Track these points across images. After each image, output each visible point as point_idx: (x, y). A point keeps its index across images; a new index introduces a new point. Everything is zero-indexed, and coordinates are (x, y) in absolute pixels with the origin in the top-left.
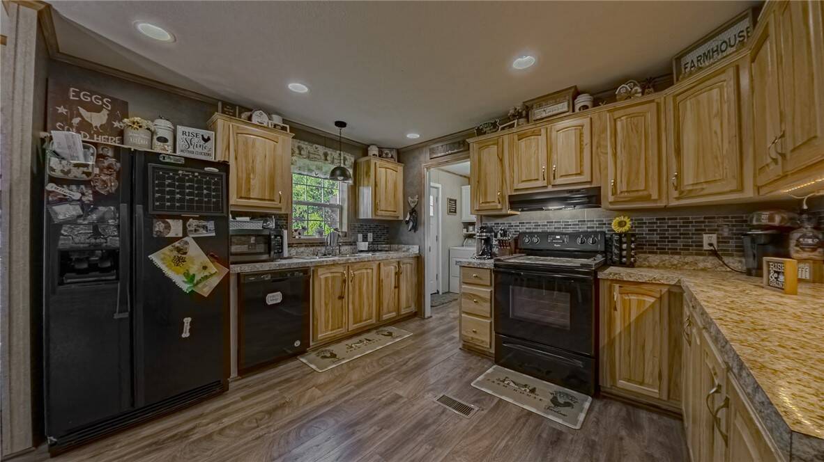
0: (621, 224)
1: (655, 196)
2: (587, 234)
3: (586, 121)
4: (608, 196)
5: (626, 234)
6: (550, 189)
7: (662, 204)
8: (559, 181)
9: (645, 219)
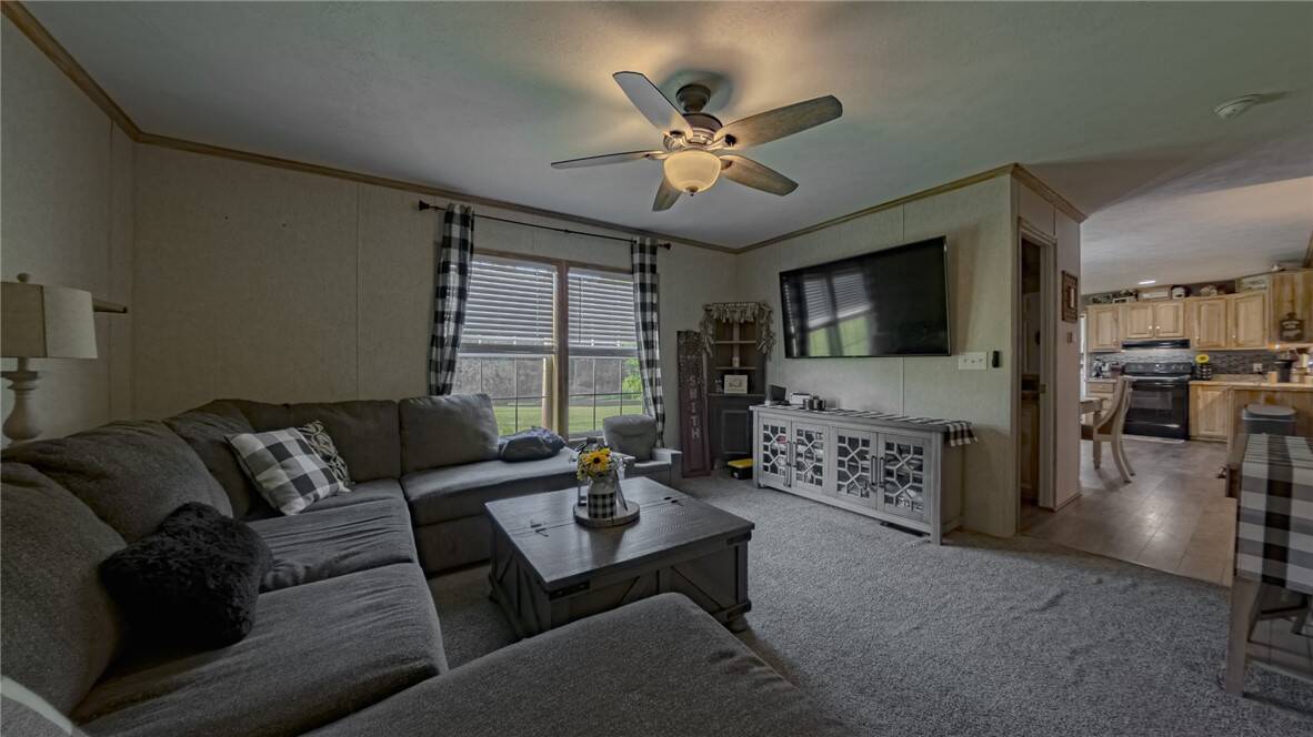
0: (1202, 358)
1: (1223, 344)
2: (1178, 364)
3: (1181, 305)
4: (1194, 344)
5: (1206, 364)
6: (1155, 339)
7: (1228, 349)
8: (1161, 335)
9: (1218, 355)
